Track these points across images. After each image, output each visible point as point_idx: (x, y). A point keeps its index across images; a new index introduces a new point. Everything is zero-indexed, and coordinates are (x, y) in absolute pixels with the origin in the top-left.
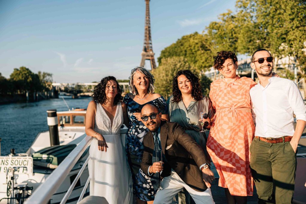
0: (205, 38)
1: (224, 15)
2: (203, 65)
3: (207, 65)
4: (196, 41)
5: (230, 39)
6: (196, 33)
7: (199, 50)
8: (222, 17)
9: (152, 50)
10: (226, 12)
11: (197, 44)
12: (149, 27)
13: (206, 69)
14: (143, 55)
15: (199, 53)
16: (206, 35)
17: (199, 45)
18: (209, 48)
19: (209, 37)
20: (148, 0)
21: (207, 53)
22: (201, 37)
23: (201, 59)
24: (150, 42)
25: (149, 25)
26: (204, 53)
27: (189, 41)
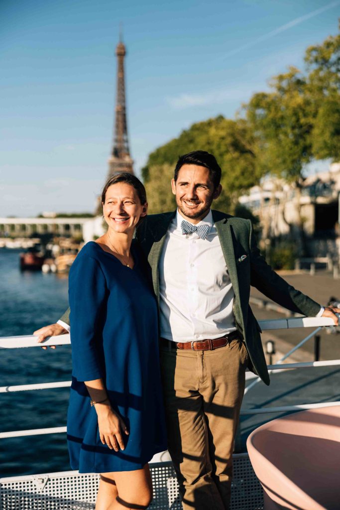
0: (240, 126)
1: (281, 78)
2: (237, 183)
3: (245, 183)
4: (223, 133)
5: (293, 128)
6: (221, 118)
7: (227, 152)
8: (276, 82)
9: (128, 154)
10: (286, 72)
11: (223, 138)
12: (124, 108)
13: (243, 191)
14: (112, 165)
15: (228, 157)
16: (243, 122)
17: (229, 140)
18: (248, 147)
19: (250, 125)
20: (122, 54)
21: (246, 159)
22: (232, 125)
23: (233, 169)
24: (125, 138)
25: (123, 104)
26: (238, 159)
27: (207, 132)
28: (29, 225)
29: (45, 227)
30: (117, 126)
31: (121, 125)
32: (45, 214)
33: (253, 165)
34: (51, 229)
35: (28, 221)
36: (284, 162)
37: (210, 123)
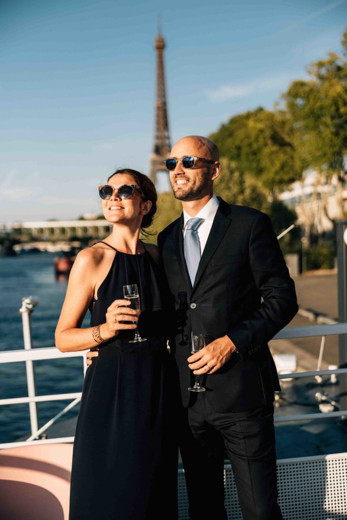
0: (279, 118)
1: (321, 65)
2: (277, 178)
3: (286, 177)
5: (333, 118)
7: (266, 145)
8: (315, 69)
10: (325, 58)
11: (262, 131)
12: (164, 104)
14: (154, 163)
15: (267, 150)
16: (282, 113)
17: (268, 133)
18: (287, 139)
19: (288, 116)
20: (161, 47)
21: (285, 153)
22: (271, 117)
23: (272, 163)
24: (166, 134)
25: (163, 99)
26: (277, 152)
27: (245, 126)
28: (68, 228)
29: (85, 229)
30: (158, 123)
31: (162, 121)
32: (87, 216)
33: (292, 158)
34: (91, 233)
35: (67, 224)
36: (325, 155)
37: (248, 116)
